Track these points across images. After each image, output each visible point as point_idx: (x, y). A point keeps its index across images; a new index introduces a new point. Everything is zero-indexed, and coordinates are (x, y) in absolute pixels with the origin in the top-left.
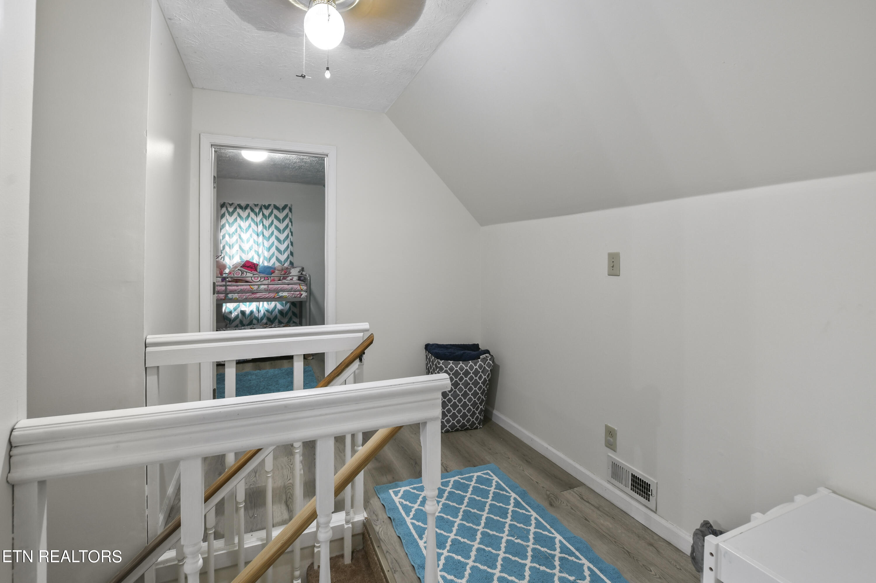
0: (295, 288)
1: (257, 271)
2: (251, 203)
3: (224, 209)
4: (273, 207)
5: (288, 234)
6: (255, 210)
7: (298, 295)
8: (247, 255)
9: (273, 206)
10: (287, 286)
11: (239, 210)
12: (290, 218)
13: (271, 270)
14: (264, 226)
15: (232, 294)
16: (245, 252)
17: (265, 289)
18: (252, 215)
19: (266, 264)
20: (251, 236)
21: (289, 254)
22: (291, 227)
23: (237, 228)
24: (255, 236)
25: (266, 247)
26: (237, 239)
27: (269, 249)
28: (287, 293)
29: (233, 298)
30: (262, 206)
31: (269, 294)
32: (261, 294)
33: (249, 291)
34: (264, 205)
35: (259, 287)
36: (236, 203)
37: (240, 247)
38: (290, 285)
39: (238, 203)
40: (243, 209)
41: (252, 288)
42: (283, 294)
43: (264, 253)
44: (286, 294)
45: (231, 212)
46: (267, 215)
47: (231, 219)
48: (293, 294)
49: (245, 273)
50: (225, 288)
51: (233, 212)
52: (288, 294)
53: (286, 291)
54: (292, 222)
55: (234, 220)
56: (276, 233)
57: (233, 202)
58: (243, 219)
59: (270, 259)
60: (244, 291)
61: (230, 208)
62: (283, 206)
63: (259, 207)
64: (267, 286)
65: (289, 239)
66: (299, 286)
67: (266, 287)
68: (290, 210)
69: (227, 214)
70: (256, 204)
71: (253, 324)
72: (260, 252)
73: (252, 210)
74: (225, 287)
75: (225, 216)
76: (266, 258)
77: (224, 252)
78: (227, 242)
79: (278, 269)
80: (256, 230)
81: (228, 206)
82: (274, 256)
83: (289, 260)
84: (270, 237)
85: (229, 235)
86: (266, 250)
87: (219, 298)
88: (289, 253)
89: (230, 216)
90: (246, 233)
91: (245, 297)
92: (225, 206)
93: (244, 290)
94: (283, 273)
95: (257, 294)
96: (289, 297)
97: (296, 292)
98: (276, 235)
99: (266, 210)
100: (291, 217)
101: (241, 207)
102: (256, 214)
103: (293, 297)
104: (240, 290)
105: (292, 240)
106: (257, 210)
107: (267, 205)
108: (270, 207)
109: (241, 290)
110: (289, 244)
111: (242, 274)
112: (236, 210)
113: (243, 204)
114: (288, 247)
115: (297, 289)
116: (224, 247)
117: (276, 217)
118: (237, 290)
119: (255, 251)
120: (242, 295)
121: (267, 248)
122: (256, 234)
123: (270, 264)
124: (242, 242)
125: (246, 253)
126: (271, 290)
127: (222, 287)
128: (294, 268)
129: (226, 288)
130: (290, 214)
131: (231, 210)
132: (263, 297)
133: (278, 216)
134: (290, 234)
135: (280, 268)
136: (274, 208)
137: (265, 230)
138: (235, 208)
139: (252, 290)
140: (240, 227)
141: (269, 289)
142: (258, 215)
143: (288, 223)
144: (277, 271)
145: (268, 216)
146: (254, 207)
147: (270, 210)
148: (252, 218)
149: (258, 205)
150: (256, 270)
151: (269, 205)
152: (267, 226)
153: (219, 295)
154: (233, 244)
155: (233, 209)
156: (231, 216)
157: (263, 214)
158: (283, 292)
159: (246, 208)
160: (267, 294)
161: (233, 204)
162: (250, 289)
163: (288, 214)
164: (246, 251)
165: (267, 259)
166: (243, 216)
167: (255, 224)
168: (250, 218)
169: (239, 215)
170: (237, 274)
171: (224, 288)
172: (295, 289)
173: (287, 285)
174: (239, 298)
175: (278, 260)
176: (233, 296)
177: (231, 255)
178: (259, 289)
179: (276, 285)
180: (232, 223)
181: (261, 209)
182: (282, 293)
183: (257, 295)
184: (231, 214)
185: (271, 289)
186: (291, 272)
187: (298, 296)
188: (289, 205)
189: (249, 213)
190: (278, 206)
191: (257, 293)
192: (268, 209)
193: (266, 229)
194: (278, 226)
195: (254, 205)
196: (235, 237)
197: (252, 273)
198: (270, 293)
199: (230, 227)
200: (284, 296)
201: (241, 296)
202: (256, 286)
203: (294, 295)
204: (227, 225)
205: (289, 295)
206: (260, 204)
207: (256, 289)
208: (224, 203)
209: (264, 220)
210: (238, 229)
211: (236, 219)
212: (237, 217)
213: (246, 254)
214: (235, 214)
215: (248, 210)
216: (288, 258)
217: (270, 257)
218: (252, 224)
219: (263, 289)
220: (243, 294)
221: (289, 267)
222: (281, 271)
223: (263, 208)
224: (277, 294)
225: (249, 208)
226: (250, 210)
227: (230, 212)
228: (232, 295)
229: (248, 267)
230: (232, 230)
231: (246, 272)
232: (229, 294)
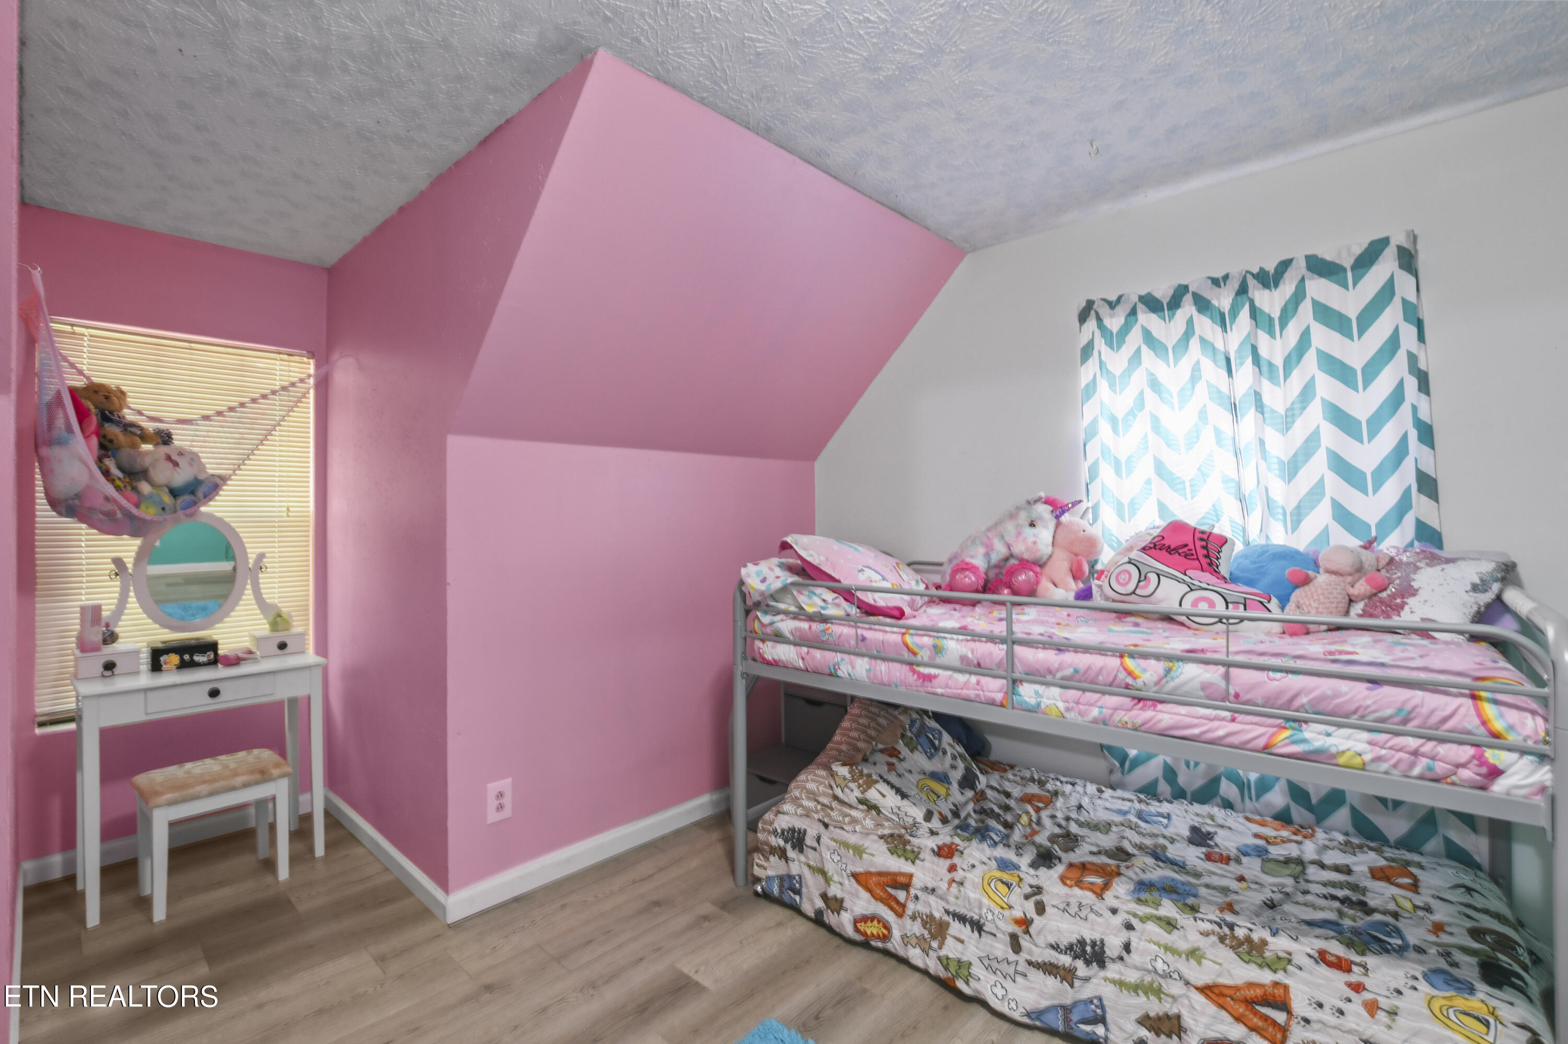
0: (1432, 713)
1: (1216, 573)
2: (1195, 280)
3: (1091, 324)
4: (1304, 271)
5: (1401, 384)
6: (1215, 302)
7: (1463, 766)
8: (1192, 498)
9: (1303, 263)
10: (1361, 688)
11: (1146, 318)
12: (1405, 302)
13: (1287, 571)
14: (1265, 369)
15: (1037, 687)
16: (1185, 488)
17: (1205, 687)
18: (1205, 326)
19: (1279, 537)
20: (1203, 415)
21: (1410, 487)
22: (1414, 350)
23: (1142, 393)
24: (1222, 418)
25: (1275, 460)
26: (1146, 435)
27: (1291, 469)
28: (1365, 735)
29: (1043, 706)
30: (1249, 277)
31: (1233, 720)
32: (1183, 710)
33: (1118, 686)
34: (1255, 270)
35: (1168, 671)
36: (1134, 291)
37: (1160, 468)
38: (1387, 690)
39: (1143, 293)
40: (1163, 310)
41: (1130, 673)
42: (1329, 741)
43: (1267, 489)
44: (1362, 747)
45: (1115, 332)
46: (1276, 314)
47: (1117, 361)
48: (1415, 753)
49: (1153, 577)
50: (1003, 654)
51: (1125, 330)
52: (1371, 743)
53: (1353, 720)
54: (1420, 325)
55: (1130, 360)
56: (1327, 387)
57: (1120, 293)
58: (1167, 349)
59: (1297, 517)
60: (1092, 682)
61: (1112, 316)
62: (1358, 250)
63: (1234, 285)
64: (1222, 670)
65: (1406, 409)
66: (1469, 702)
67: (1213, 675)
68: (1407, 260)
69: (1100, 344)
70: (1219, 274)
71: (1218, 800)
72: (1249, 485)
73: (1202, 304)
74: (1005, 646)
75: (1096, 353)
76: (1281, 511)
77: (1095, 488)
78: (1105, 451)
79: (1334, 567)
80: (1225, 389)
81: (1104, 310)
82: (1319, 501)
83: (1409, 522)
84: (1293, 416)
85: (1113, 420)
86: (1277, 472)
87: (981, 693)
88: (1411, 479)
89: (1112, 348)
90: (1181, 408)
91: (1095, 712)
92: (1093, 313)
93: (1092, 674)
94: (1362, 587)
95: (1160, 706)
96: (1384, 766)
97: (1442, 741)
98: (1327, 397)
99: (1267, 292)
100: (1412, 298)
101: (1152, 304)
102: (1222, 322)
103: (1416, 771)
104: (1071, 670)
105: (1424, 415)
106: (1224, 300)
107: (1271, 267)
108: (1287, 275)
109: (1076, 671)
110: (1404, 438)
111: (1141, 584)
112: (1137, 320)
113: (1163, 292)
114: (1401, 451)
115: (1449, 725)
116: (1094, 472)
117: (1325, 314)
118: (1058, 670)
119: (1226, 480)
120: (1081, 700)
121: (1281, 462)
122: (1225, 409)
123: (1301, 541)
124: (1169, 445)
125: (1188, 490)
126: (1244, 697)
127: (996, 643)
128: (1434, 560)
129: (1011, 655)
130: (1405, 285)
131: (1114, 322)
132: (1196, 731)
133: (1335, 304)
134: (1411, 384)
135: (1344, 562)
136: (1308, 274)
137: (1266, 383)
138: (1133, 312)
139: (1130, 680)
140: (1154, 384)
141: (1232, 692)
142: (1232, 323)
143: (1397, 330)
144: (1322, 579)
145: (1281, 318)
146: (1208, 293)
147: (1287, 288)
148: (1203, 340)
149: (1226, 277)
150: (1212, 567)
151: (1285, 265)
152: (1279, 362)
153: (984, 680)
154: (1130, 457)
155: (1122, 320)
156: (1119, 348)
157: (1254, 313)
158: (1330, 729)
159: (1175, 303)
160: (1223, 719)
161: (1123, 298)
162: (1122, 675)
163: (1391, 281)
164: (1187, 484)
165: (1285, 514)
166: (1163, 340)
167: (1215, 362)
168: (1194, 343)
169: (1149, 338)
170: (1121, 581)
171: (999, 651)
172: (1434, 720)
173: (1363, 686)
174: (1067, 709)
175: (1343, 516)
176: (1041, 696)
177: (1126, 502)
178: (1171, 685)
179: (1278, 675)
180: (1122, 376)
181: (1243, 290)
182: (1329, 735)
183: (1160, 716)
184: (1115, 340)
185: (1249, 696)
186: (1415, 585)
187: (1466, 774)
188: (1399, 238)
189: (1190, 322)
190: (1328, 257)
191: (1161, 702)
192: (1276, 285)
193: (1273, 378)
194: (1337, 354)
195: (1210, 281)
196: (1141, 426)
197: (1184, 582)
198: (1240, 717)
199: (1114, 391)
200: (1343, 752)
201: (1078, 703)
202: (1153, 662)
203: (1424, 761)
204: (1103, 385)
205: (1383, 752)
206: (1236, 270)
207: (1155, 678)
208: (1090, 304)
209: (1263, 340)
210: (1149, 393)
211: (1136, 357)
212: (1139, 349)
213: (1189, 496)
214: (1135, 337)
215: (1188, 309)
216: (1404, 505)
217: (1298, 507)
218: (1207, 365)
219: (1196, 684)
220: (1088, 694)
221: (1405, 559)
222: (1350, 574)
223: (1251, 282)
224: (1287, 733)
225: (1188, 299)
226: (1194, 308)
227: (1112, 333)
228: (1037, 693)
229: (1170, 550)
230: (1122, 402)
231: (1158, 575)
232: (1021, 681)
